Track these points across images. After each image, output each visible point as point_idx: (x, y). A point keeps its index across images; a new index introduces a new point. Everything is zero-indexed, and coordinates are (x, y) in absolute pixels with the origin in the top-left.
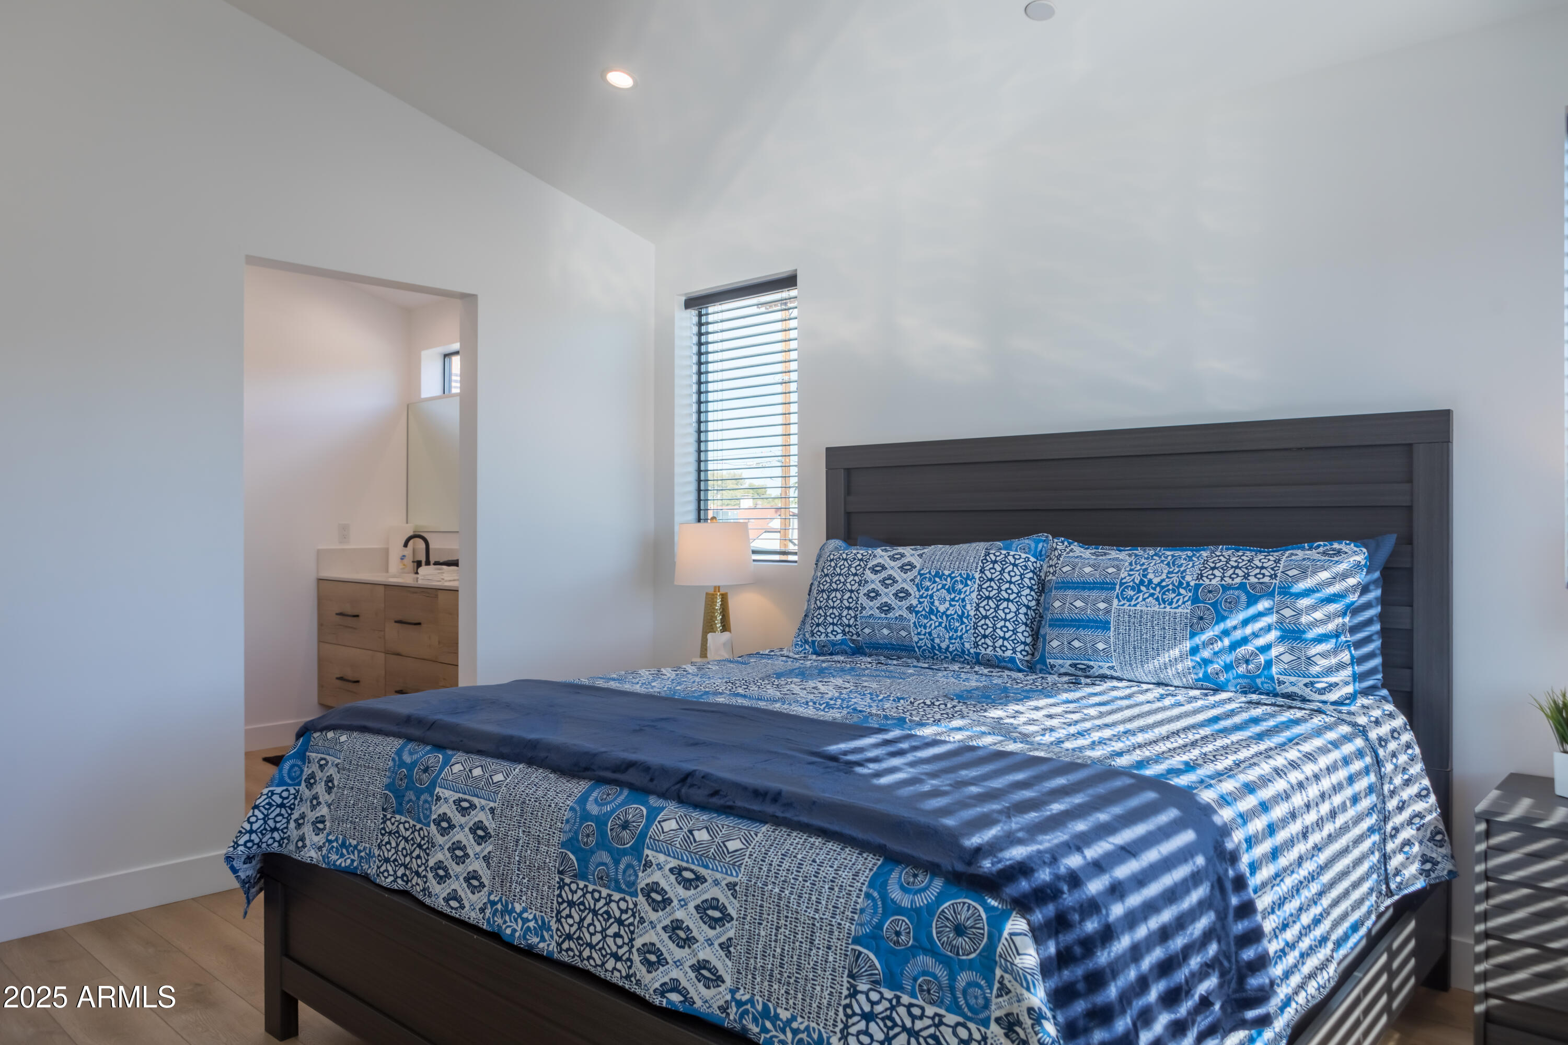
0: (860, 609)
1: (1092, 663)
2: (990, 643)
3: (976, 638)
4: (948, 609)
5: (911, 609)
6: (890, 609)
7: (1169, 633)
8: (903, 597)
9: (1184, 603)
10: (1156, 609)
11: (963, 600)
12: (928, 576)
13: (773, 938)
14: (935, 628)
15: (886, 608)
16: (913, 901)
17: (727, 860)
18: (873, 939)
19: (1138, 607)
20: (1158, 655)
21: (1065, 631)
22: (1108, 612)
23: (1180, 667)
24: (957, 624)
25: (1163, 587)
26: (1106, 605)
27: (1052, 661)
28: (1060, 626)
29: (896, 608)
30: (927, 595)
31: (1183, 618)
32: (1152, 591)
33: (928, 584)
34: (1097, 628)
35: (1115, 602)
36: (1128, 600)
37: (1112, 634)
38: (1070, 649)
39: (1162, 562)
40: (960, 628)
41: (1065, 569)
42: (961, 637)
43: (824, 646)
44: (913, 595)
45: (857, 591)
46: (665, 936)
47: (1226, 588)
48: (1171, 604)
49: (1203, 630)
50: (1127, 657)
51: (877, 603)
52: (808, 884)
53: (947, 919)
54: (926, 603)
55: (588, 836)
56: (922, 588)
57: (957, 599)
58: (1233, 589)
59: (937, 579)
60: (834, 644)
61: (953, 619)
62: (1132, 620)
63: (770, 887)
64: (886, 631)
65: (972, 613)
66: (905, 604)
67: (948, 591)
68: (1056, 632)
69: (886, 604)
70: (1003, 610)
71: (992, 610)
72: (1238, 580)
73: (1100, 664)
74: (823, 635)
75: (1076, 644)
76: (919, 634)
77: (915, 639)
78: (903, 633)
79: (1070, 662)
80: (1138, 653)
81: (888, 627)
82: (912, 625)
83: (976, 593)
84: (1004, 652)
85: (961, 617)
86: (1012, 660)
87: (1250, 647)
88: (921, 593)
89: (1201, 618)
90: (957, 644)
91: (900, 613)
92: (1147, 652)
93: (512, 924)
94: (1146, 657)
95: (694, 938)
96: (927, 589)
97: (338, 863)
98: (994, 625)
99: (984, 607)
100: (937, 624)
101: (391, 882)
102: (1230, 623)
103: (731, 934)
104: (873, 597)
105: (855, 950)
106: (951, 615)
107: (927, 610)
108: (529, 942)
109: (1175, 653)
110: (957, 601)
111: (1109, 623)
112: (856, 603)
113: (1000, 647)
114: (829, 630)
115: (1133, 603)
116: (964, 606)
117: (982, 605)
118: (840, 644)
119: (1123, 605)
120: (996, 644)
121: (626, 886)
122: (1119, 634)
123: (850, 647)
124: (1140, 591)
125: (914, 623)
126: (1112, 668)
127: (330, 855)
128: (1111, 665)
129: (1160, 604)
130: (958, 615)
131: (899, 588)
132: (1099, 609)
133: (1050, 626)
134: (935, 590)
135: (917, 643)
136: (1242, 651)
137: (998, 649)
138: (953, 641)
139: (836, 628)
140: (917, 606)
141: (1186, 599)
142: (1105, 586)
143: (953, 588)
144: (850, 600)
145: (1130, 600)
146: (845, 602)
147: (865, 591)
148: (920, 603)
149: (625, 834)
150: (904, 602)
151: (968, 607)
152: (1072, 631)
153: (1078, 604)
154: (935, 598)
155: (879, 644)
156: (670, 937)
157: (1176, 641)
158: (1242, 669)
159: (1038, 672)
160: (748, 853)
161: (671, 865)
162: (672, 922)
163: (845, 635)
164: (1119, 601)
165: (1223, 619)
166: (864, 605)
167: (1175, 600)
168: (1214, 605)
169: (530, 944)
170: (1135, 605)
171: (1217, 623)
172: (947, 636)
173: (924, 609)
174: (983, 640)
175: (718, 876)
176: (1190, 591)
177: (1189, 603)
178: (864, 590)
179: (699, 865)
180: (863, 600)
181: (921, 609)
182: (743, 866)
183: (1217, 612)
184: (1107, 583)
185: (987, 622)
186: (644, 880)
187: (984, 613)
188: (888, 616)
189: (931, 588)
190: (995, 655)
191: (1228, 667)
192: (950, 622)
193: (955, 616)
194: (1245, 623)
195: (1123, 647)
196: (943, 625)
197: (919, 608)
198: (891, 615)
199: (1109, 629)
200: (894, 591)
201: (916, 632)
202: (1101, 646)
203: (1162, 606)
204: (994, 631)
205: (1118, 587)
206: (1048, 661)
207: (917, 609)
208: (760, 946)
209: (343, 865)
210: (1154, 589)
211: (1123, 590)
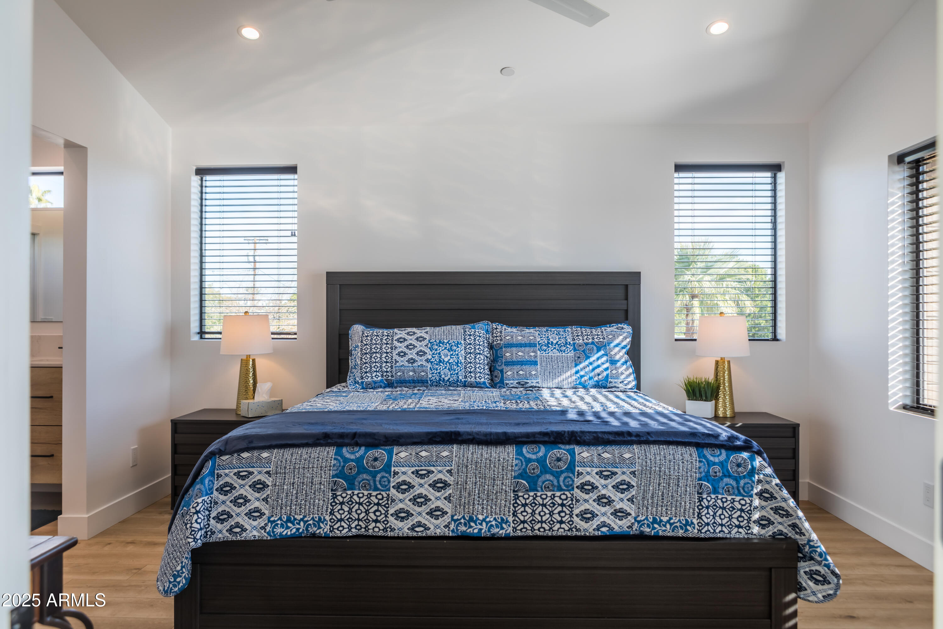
0: (394, 362)
1: (528, 381)
2: (473, 376)
3: (465, 373)
4: (449, 360)
5: (428, 361)
6: (415, 361)
7: (565, 365)
8: (422, 355)
9: (570, 351)
10: (558, 354)
11: (457, 355)
12: (435, 343)
13: (657, 489)
14: (443, 369)
15: (412, 361)
16: (719, 459)
17: (627, 462)
18: (707, 478)
19: (550, 354)
20: (561, 375)
21: (515, 367)
22: (536, 357)
23: (570, 380)
24: (455, 367)
25: (559, 345)
26: (534, 354)
27: (507, 382)
28: (511, 365)
29: (419, 360)
30: (437, 353)
31: (571, 358)
32: (554, 347)
33: (437, 347)
34: (531, 364)
35: (538, 352)
36: (544, 351)
37: (539, 367)
38: (518, 375)
39: (553, 333)
40: (457, 369)
41: (507, 338)
42: (457, 374)
43: (369, 384)
44: (428, 353)
45: (391, 353)
46: (595, 504)
47: (587, 344)
48: (564, 352)
49: (580, 363)
50: (546, 377)
51: (406, 358)
52: (672, 463)
53: (734, 462)
54: (436, 357)
55: (534, 469)
56: (433, 350)
57: (454, 354)
58: (590, 344)
59: (441, 345)
60: (375, 382)
61: (453, 364)
62: (548, 360)
63: (654, 468)
64: (411, 373)
65: (463, 361)
66: (424, 358)
67: (448, 350)
68: (509, 368)
69: (412, 359)
70: (478, 359)
71: (473, 359)
72: (590, 341)
73: (533, 381)
74: (370, 378)
75: (521, 372)
76: (433, 373)
77: (430, 376)
78: (423, 374)
79: (517, 381)
80: (551, 375)
81: (414, 371)
82: (429, 369)
83: (464, 351)
84: (480, 379)
85: (457, 363)
86: (484, 383)
87: (601, 369)
88: (433, 352)
89: (579, 357)
90: (455, 377)
91: (421, 363)
92: (555, 374)
93: (478, 527)
94: (555, 376)
95: (613, 500)
96: (436, 350)
97: (284, 533)
98: (475, 366)
99: (469, 358)
100: (444, 368)
101: (347, 532)
102: (592, 359)
103: (634, 493)
104: (403, 356)
105: (699, 483)
106: (452, 362)
107: (438, 361)
108: (492, 532)
109: (568, 374)
110: (454, 355)
111: (537, 362)
112: (392, 359)
113: (479, 377)
114: (374, 375)
115: (547, 352)
116: (458, 358)
117: (468, 357)
118: (380, 382)
119: (542, 353)
120: (476, 376)
121: (566, 487)
122: (542, 367)
123: (385, 383)
124: (549, 347)
125: (430, 368)
126: (537, 382)
127: (275, 530)
128: (537, 381)
129: (559, 352)
130: (455, 362)
131: (419, 350)
132: (531, 356)
133: (505, 365)
134: (441, 350)
135: (430, 378)
136: (597, 371)
137: (477, 378)
138: (453, 376)
139: (378, 374)
140: (431, 359)
141: (571, 349)
142: (532, 345)
143: (451, 349)
144: (387, 358)
145: (545, 351)
146: (384, 359)
147: (397, 352)
148: (433, 357)
149: (560, 463)
150: (423, 357)
151: (460, 358)
152: (519, 366)
153: (520, 354)
154: (441, 354)
155: (405, 380)
156: (598, 504)
157: (569, 368)
158: (596, 379)
159: (498, 388)
160: (637, 457)
161: (595, 471)
162: (597, 497)
163: (382, 377)
164: (540, 352)
165: (588, 357)
166: (397, 360)
167: (566, 350)
168: (584, 351)
169: (493, 533)
170: (548, 353)
171: (586, 359)
172: (449, 374)
173: (436, 360)
174: (469, 374)
175: (625, 470)
176: (572, 346)
177: (573, 351)
178: (395, 352)
179: (612, 468)
180: (396, 357)
181: (434, 361)
182: (637, 463)
183: (585, 354)
184: (532, 344)
185: (472, 365)
186: (578, 482)
187: (469, 361)
188: (414, 365)
189: (438, 349)
190: (476, 381)
191: (591, 378)
192: (451, 366)
193: (454, 363)
194: (598, 359)
195: (544, 372)
196: (447, 368)
197: (433, 360)
198: (415, 364)
199: (538, 364)
200: (416, 352)
201: (431, 373)
202: (533, 373)
203: (561, 353)
204: (475, 369)
205: (538, 345)
206: (505, 382)
207: (431, 361)
208: (650, 494)
209: (289, 533)
210: (555, 345)
211: (541, 347)
